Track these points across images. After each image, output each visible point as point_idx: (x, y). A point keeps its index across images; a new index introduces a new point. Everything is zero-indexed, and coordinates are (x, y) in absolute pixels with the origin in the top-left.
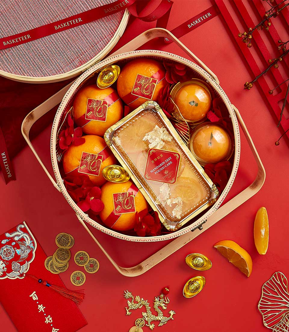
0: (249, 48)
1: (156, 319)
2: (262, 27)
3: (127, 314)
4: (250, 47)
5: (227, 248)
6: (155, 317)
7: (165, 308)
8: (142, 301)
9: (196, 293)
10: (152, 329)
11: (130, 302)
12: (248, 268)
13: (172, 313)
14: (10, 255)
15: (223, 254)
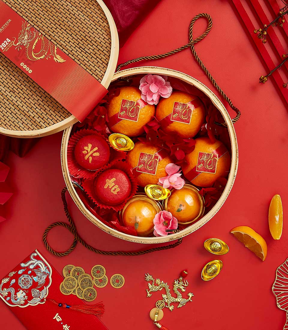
0: (264, 44)
1: (175, 301)
2: (276, 24)
3: (148, 296)
4: (265, 42)
5: (243, 233)
6: (174, 299)
7: (184, 290)
8: (162, 283)
9: (214, 276)
10: (172, 310)
11: (150, 285)
12: (263, 253)
13: (190, 295)
14: (28, 283)
15: (239, 239)
